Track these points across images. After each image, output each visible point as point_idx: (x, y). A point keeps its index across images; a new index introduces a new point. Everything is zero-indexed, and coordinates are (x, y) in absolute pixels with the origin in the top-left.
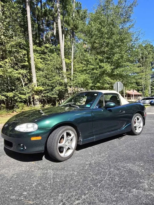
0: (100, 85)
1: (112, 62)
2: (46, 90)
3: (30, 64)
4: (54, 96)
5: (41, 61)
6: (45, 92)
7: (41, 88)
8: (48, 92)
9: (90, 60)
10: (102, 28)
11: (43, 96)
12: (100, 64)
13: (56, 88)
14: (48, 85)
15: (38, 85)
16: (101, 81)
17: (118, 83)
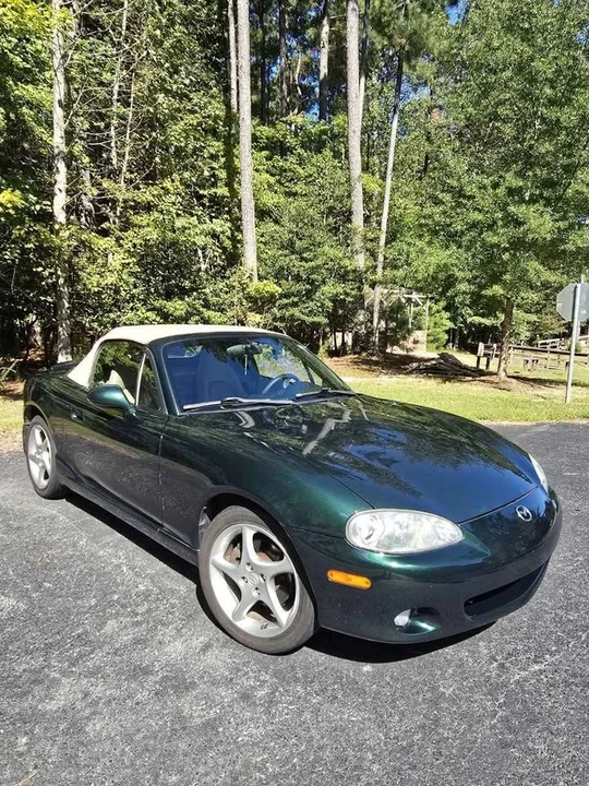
0: (501, 292)
1: (559, 199)
2: (286, 296)
3: (234, 193)
4: (316, 319)
5: (272, 180)
6: (285, 301)
7: (271, 287)
8: (295, 305)
9: (468, 190)
10: (532, 59)
11: (278, 315)
12: (512, 209)
13: (325, 288)
14: (298, 278)
15: (262, 273)
16: (507, 277)
17: (576, 287)
